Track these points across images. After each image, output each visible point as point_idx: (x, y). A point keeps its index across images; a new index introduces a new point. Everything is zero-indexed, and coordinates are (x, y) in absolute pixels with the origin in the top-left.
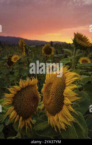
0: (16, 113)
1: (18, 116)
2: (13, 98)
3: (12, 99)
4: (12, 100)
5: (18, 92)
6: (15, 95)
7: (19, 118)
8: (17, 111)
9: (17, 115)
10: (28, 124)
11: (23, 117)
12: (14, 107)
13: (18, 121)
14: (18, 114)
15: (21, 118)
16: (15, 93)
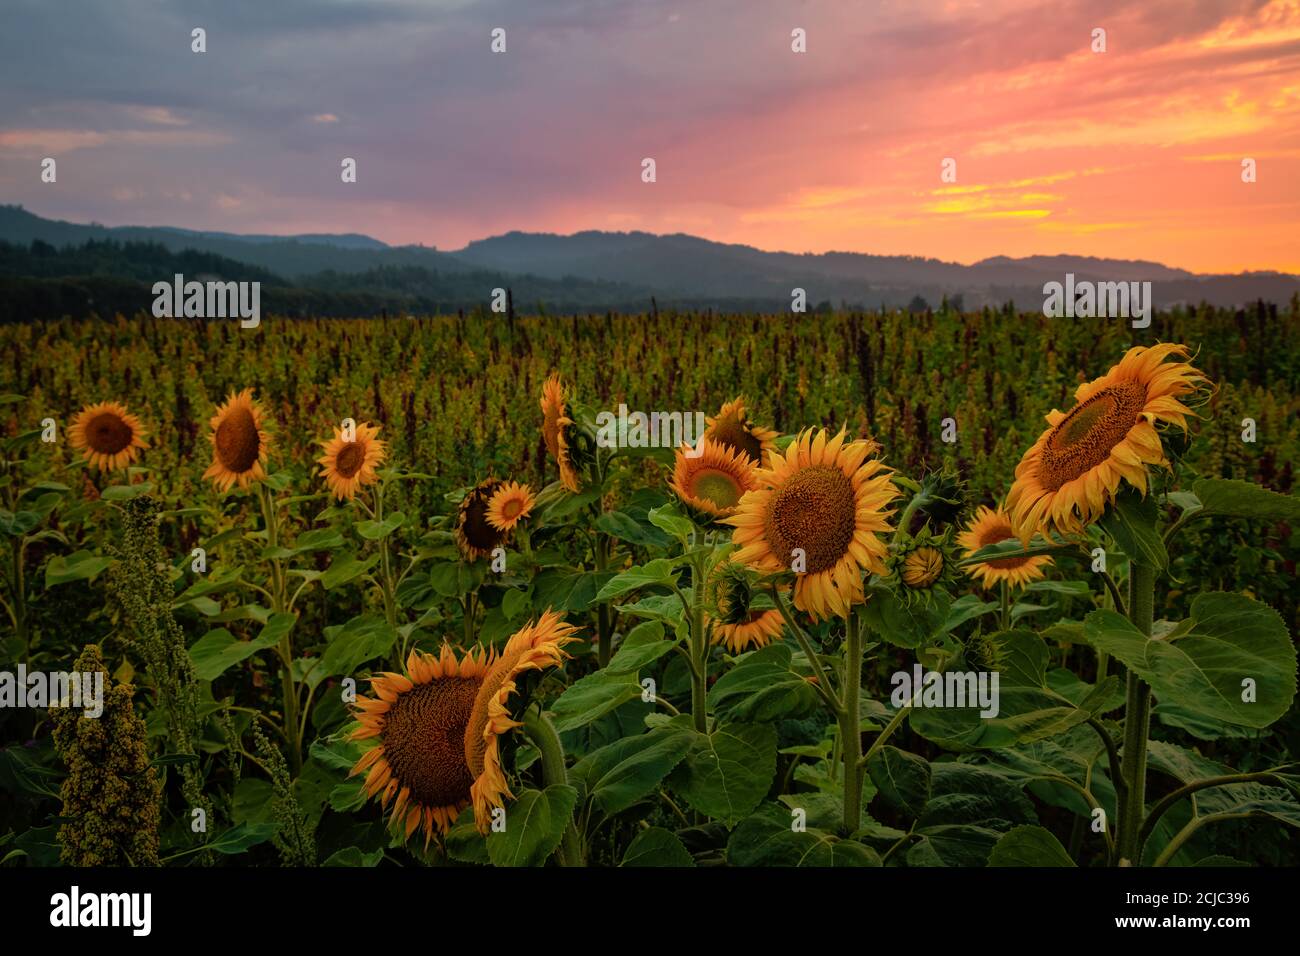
0: (388, 773)
1: (393, 782)
2: (385, 715)
3: (380, 719)
4: (380, 723)
5: (402, 695)
6: (394, 706)
7: (399, 791)
8: (393, 766)
9: (392, 776)
10: (435, 824)
11: (412, 790)
12: (383, 750)
13: (392, 802)
14: (397, 776)
15: (405, 792)
16: (393, 698)
